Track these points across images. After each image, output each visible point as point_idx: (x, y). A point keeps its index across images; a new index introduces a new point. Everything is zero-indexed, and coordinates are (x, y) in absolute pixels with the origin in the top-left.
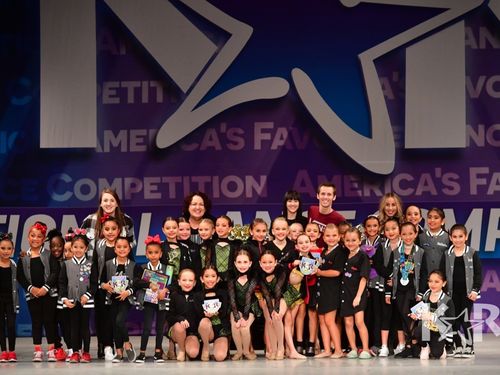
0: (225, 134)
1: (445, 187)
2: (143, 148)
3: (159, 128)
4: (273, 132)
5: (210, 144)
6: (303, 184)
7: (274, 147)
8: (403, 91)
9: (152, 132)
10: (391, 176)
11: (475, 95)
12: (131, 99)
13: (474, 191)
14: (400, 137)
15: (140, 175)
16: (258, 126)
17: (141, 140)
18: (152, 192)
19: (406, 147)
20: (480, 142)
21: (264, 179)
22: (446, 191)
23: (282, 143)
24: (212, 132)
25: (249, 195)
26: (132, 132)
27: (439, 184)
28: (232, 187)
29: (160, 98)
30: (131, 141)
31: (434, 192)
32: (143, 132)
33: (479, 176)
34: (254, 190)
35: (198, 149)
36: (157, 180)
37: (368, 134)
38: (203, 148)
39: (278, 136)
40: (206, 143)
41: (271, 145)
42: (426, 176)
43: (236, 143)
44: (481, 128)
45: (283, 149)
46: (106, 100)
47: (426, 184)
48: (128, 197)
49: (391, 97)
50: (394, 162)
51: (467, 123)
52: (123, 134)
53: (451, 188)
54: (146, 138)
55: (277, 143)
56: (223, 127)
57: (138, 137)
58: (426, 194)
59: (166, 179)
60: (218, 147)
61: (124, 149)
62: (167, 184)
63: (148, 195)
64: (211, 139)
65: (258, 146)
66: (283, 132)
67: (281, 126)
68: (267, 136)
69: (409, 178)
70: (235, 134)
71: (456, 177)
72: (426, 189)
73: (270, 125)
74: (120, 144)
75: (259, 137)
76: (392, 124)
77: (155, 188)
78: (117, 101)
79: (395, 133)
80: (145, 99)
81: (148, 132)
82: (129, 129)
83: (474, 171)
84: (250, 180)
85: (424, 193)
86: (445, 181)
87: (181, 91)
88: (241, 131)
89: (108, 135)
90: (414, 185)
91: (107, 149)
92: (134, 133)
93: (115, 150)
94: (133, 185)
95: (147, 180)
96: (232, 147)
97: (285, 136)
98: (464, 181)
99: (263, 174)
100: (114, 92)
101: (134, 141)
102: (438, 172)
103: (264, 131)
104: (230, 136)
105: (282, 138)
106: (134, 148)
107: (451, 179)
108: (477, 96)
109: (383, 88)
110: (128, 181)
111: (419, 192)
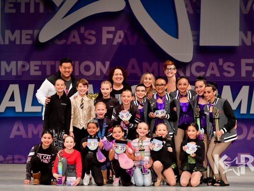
0: (84, 34)
1: (225, 71)
2: (30, 42)
3: (40, 29)
4: (114, 33)
5: (73, 40)
6: (133, 68)
7: (115, 43)
8: (199, 8)
9: (36, 32)
10: (190, 63)
11: (246, 12)
12: (23, 10)
13: (243, 74)
14: (197, 38)
15: (28, 59)
16: (105, 29)
17: (29, 37)
18: (35, 70)
19: (200, 45)
20: (248, 43)
21: (108, 63)
22: (226, 74)
23: (120, 40)
24: (75, 33)
25: (98, 74)
26: (23, 31)
27: (221, 69)
28: (87, 68)
29: (42, 10)
30: (22, 38)
31: (218, 75)
32: (31, 32)
33: (247, 65)
34: (101, 70)
35: (65, 43)
36: (39, 63)
37: (176, 36)
38: (69, 43)
39: (117, 36)
40: (71, 40)
41: (113, 42)
42: (213, 64)
43: (90, 40)
44: (249, 33)
45: (120, 44)
46: (7, 10)
47: (213, 69)
48: (20, 74)
49: (191, 12)
50: (192, 55)
51: (240, 30)
52: (17, 32)
53: (229, 72)
54: (32, 35)
55: (117, 41)
56: (82, 30)
57: (27, 35)
58: (213, 75)
59: (44, 63)
60: (79, 42)
61: (18, 42)
62: (45, 66)
63: (33, 73)
64: (74, 37)
65: (104, 42)
66: (121, 33)
67: (120, 30)
68: (111, 36)
69: (202, 65)
70: (90, 34)
71: (232, 65)
72: (213, 72)
73: (113, 29)
74: (15, 39)
75: (105, 37)
76: (192, 30)
77: (37, 68)
78: (14, 11)
79: (193, 36)
80: (32, 10)
81: (33, 32)
82: (21, 29)
83: (244, 62)
84: (99, 64)
85: (211, 75)
86: (225, 67)
87: (56, 6)
88: (93, 32)
89: (8, 33)
90: (205, 69)
91: (7, 42)
92: (24, 32)
93: (12, 43)
94: (23, 66)
95: (32, 63)
96: (87, 42)
97: (122, 36)
98: (238, 68)
99: (108, 61)
100: (12, 5)
101: (24, 37)
102: (221, 61)
103: (108, 32)
104: (86, 35)
105: (120, 37)
106: (24, 42)
107: (229, 66)
108: (247, 13)
109: (186, 6)
110: (20, 63)
111: (208, 75)
